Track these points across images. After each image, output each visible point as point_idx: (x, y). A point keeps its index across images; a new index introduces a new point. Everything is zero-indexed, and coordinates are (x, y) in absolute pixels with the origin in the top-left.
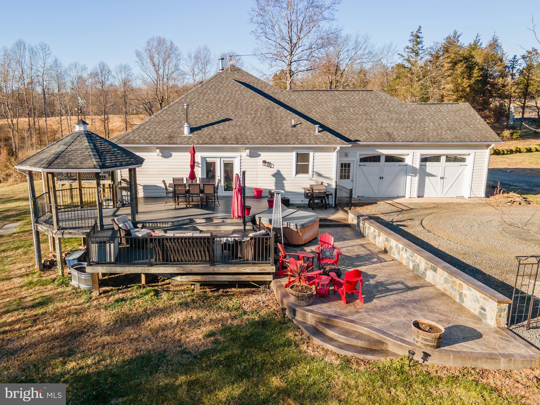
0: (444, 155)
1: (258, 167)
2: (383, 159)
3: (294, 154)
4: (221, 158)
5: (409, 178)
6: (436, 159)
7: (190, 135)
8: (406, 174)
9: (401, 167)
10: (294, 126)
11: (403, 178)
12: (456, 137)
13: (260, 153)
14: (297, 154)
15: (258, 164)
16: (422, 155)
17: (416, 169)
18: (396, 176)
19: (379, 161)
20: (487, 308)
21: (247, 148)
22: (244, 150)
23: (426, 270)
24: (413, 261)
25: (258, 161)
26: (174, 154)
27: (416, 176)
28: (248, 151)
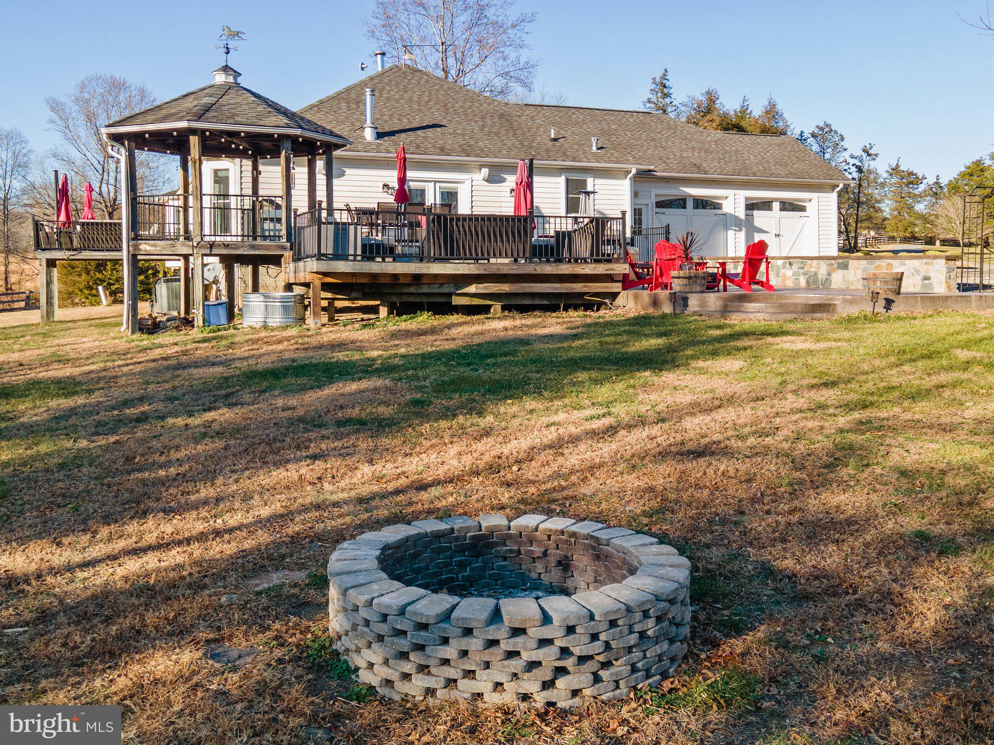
0: (776, 200)
1: (502, 199)
2: (690, 204)
3: (562, 180)
4: (435, 182)
5: (731, 233)
6: (766, 205)
7: (378, 141)
8: (726, 228)
9: (717, 217)
10: (555, 140)
11: (721, 235)
12: (791, 173)
13: (505, 176)
14: (567, 180)
15: (503, 194)
16: (747, 199)
17: (741, 220)
18: (711, 232)
19: (684, 207)
20: (931, 275)
21: (481, 166)
22: (477, 170)
23: (829, 274)
24: (804, 274)
25: (503, 189)
26: (348, 171)
27: (741, 230)
28: (485, 171)
